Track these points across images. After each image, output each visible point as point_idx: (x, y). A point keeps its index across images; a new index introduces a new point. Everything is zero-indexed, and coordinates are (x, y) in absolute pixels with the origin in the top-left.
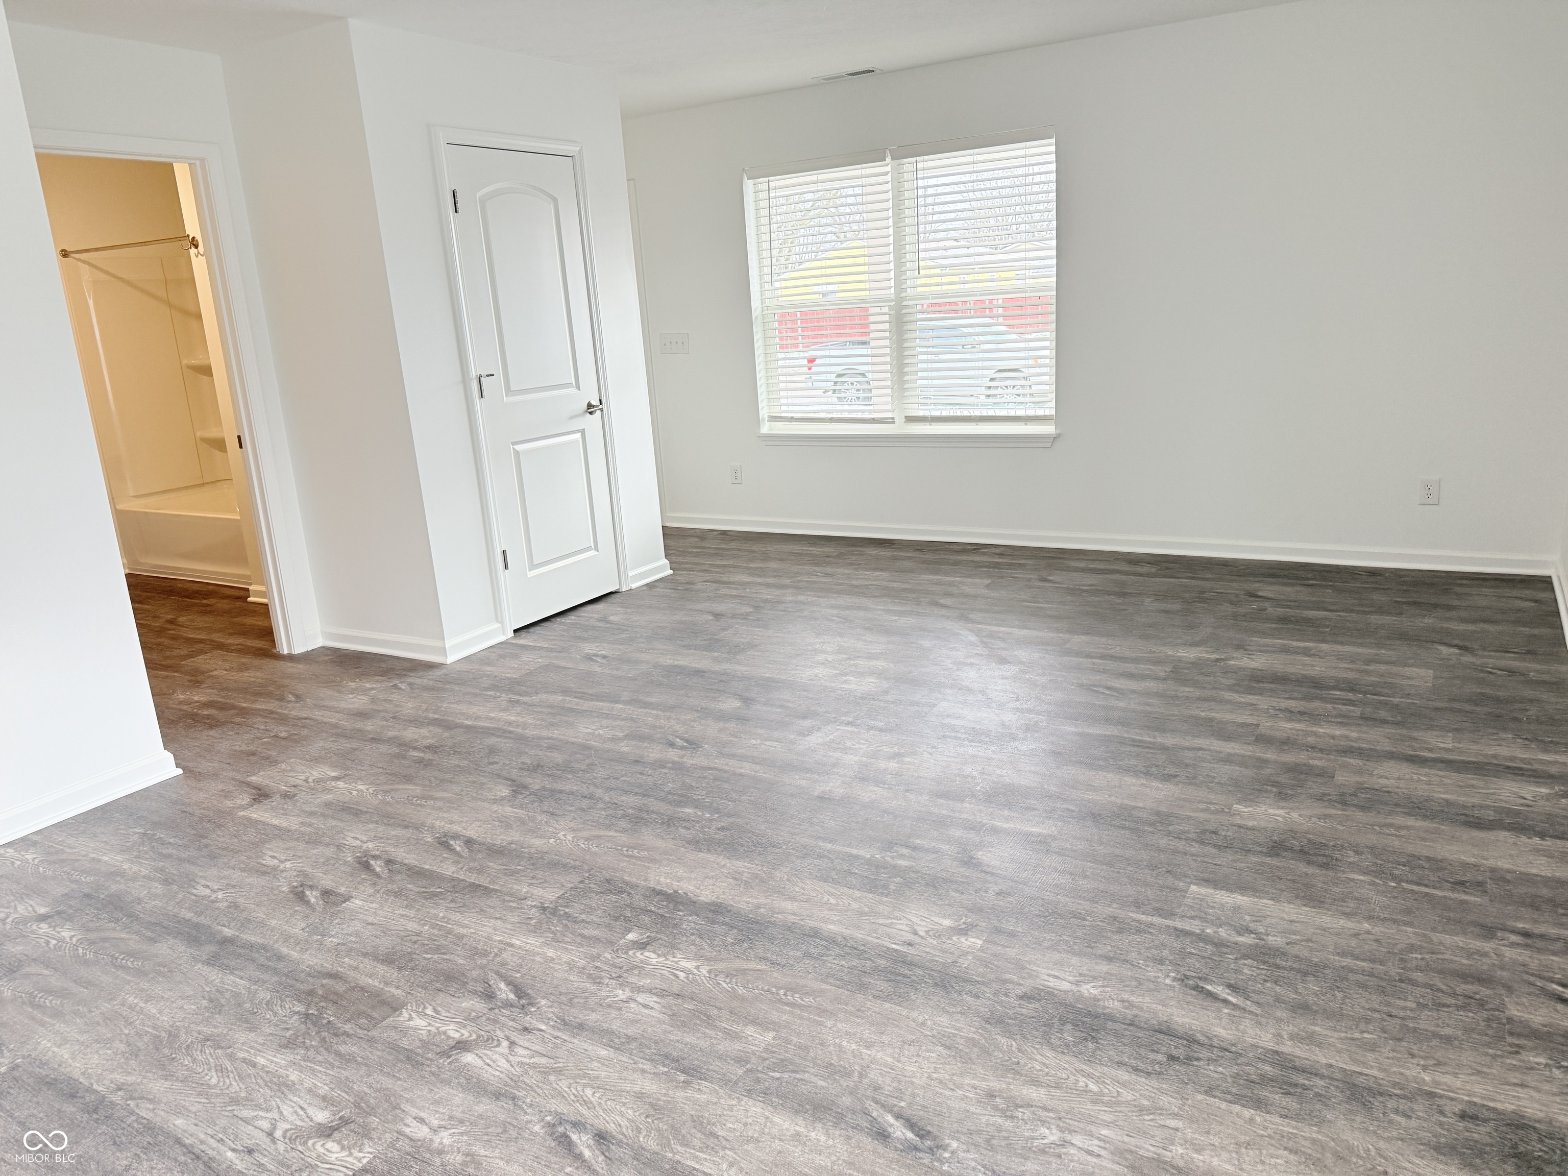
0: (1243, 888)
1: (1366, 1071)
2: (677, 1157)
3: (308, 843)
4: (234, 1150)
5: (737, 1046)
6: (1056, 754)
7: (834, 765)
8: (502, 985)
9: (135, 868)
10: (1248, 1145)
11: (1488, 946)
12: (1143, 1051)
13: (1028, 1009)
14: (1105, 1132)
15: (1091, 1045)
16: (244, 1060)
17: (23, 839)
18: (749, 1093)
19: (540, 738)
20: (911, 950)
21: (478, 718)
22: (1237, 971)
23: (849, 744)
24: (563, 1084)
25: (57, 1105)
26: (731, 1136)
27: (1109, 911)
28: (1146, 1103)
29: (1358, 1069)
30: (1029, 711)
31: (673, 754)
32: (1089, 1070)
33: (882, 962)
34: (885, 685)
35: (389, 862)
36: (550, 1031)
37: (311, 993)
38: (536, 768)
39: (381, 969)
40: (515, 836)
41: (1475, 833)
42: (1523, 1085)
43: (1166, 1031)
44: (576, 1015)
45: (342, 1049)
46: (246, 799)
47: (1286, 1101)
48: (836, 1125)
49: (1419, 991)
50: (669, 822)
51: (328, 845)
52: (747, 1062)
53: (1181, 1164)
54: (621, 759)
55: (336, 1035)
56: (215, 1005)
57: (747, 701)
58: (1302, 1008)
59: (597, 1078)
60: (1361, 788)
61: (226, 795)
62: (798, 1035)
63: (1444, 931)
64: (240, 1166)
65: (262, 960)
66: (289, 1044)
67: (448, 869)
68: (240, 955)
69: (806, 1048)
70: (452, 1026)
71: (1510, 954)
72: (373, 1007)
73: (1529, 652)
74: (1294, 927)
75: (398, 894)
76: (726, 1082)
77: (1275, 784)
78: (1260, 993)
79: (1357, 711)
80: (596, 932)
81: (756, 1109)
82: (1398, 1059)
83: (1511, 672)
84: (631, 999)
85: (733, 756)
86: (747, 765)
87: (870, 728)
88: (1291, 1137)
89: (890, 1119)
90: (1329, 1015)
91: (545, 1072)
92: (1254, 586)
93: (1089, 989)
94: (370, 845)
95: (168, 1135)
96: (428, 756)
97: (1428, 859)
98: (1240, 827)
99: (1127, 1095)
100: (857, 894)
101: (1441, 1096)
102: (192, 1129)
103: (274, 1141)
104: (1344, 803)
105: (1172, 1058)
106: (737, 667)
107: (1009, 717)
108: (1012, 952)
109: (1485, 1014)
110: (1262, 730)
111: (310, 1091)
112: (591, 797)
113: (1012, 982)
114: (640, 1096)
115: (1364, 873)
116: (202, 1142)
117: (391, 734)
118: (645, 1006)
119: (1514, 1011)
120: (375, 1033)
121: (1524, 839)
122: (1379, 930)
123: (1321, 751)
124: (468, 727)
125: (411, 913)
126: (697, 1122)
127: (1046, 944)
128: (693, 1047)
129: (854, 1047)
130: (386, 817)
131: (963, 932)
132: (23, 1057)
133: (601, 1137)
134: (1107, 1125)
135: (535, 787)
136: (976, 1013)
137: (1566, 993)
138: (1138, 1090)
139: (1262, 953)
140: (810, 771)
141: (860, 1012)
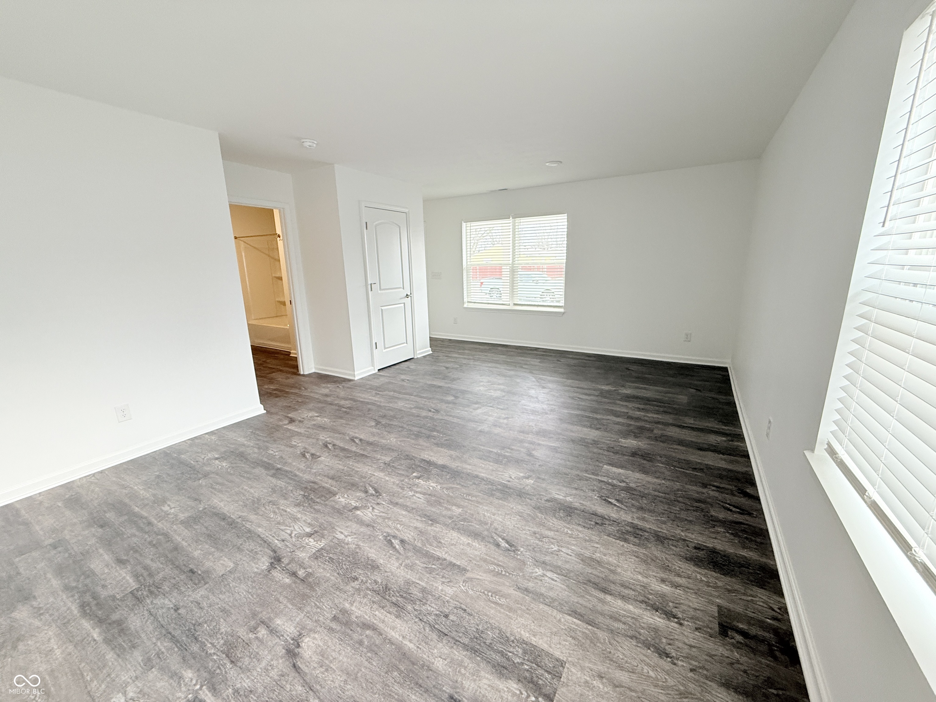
0: (622, 467)
1: (662, 531)
2: (428, 549)
3: (307, 437)
4: (278, 540)
5: (449, 513)
6: (561, 420)
7: (485, 420)
8: (371, 488)
9: (249, 443)
10: (621, 554)
11: (705, 490)
12: (587, 521)
13: (548, 504)
14: (573, 547)
15: (569, 518)
16: (282, 510)
17: (211, 432)
18: (453, 529)
19: (386, 406)
20: (509, 483)
21: (365, 398)
22: (619, 495)
23: (490, 413)
24: (390, 523)
25: (219, 522)
26: (446, 543)
27: (577, 473)
28: (587, 538)
29: (659, 530)
30: (552, 405)
31: (430, 414)
32: (568, 526)
33: (499, 487)
34: (504, 394)
35: (334, 445)
36: (386, 505)
37: (306, 488)
38: (384, 416)
39: (330, 481)
40: (376, 438)
41: (701, 453)
42: (715, 538)
43: (595, 514)
44: (395, 500)
45: (315, 507)
46: (286, 422)
47: (635, 540)
48: (482, 541)
49: (680, 505)
50: (429, 437)
51: (313, 438)
52: (453, 518)
53: (599, 560)
54: (413, 415)
55: (314, 502)
56: (274, 491)
57: (456, 397)
58: (641, 509)
59: (402, 521)
60: (662, 435)
61: (280, 420)
62: (470, 510)
63: (690, 485)
64: (279, 545)
65: (290, 476)
66: (298, 505)
67: (354, 449)
68: (283, 474)
69: (473, 515)
70: (353, 501)
71: (712, 493)
72: (327, 494)
73: (720, 392)
74: (639, 481)
75: (336, 456)
76: (445, 525)
77: (634, 433)
78: (627, 503)
79: (662, 409)
80: (403, 473)
81: (455, 534)
82: (673, 527)
83: (713, 398)
84: (414, 495)
85: (451, 416)
86: (455, 419)
87: (498, 408)
88: (636, 552)
89: (500, 539)
90: (650, 511)
91: (384, 518)
92: (628, 366)
93: (569, 499)
94: (328, 439)
95: (255, 534)
96: (348, 410)
97: (685, 460)
98: (621, 446)
99: (581, 535)
100: (492, 464)
101: (688, 541)
102: (264, 532)
103: (291, 537)
104: (657, 440)
105: (597, 523)
106: (453, 386)
107: (545, 406)
108: (544, 485)
109: (703, 514)
110: (630, 414)
111: (304, 521)
112: (402, 427)
113: (543, 495)
114: (416, 528)
115: (662, 464)
116: (267, 537)
117: (336, 402)
118: (419, 498)
119: (713, 513)
120: (326, 502)
122: (668, 483)
123: (649, 422)
124: (362, 401)
125: (341, 463)
126: (435, 538)
127: (555, 483)
128: (434, 512)
129: (489, 515)
130: (334, 430)
131: (527, 478)
132: (208, 505)
133: (402, 541)
134: (574, 545)
135: (383, 423)
136: (531, 505)
137: (731, 508)
138: (585, 533)
139: (628, 489)
140: (477, 422)
141: (491, 503)
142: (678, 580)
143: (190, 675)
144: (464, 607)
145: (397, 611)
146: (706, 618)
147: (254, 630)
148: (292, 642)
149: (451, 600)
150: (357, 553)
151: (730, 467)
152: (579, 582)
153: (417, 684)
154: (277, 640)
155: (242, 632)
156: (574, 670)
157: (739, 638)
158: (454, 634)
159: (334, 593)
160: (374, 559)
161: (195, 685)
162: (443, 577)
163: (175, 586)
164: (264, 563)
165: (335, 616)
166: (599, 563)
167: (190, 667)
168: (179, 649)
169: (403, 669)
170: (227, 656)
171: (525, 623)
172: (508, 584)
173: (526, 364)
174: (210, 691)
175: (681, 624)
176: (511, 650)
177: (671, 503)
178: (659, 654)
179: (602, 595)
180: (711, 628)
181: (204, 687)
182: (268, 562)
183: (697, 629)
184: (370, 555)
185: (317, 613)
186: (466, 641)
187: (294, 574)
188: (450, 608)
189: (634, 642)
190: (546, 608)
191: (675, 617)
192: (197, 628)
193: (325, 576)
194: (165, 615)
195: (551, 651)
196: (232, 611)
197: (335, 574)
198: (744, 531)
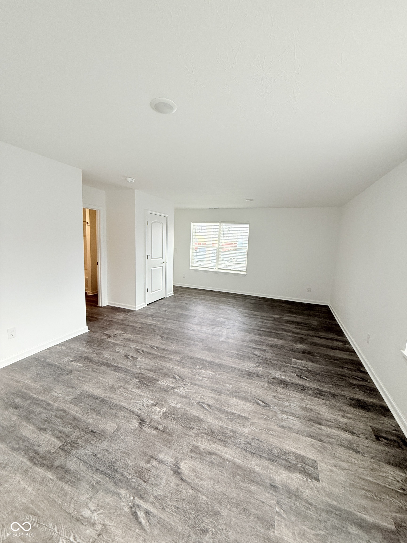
0: (301, 360)
1: (333, 392)
2: (224, 409)
3: (124, 346)
4: (137, 409)
5: (226, 388)
8: (176, 376)
10: (319, 405)
11: (342, 370)
12: (296, 388)
13: (274, 381)
14: (296, 403)
15: (287, 387)
16: (131, 391)
18: (232, 396)
19: (162, 327)
20: (250, 370)
21: (147, 322)
22: (306, 374)
23: (223, 331)
24: (197, 395)
25: (94, 401)
26: (232, 404)
27: (281, 363)
28: (300, 398)
29: (331, 391)
32: (289, 392)
33: (246, 372)
35: (142, 351)
36: (190, 385)
37: (138, 377)
38: (164, 333)
39: (151, 373)
40: (166, 346)
42: (357, 394)
43: (299, 385)
44: (193, 382)
45: (150, 388)
46: (106, 337)
47: (322, 397)
48: (250, 402)
49: (335, 378)
50: (195, 345)
51: (128, 347)
52: (229, 391)
55: (147, 386)
56: (120, 380)
58: (319, 381)
59: (203, 394)
60: (312, 342)
61: (101, 336)
62: (236, 386)
63: (335, 367)
64: (140, 412)
65: (125, 371)
66: (139, 388)
67: (155, 353)
68: (120, 369)
69: (239, 388)
70: (170, 384)
71: (347, 371)
72: (153, 380)
73: (330, 319)
74: (312, 366)
75: (147, 358)
76: (227, 395)
77: (299, 341)
78: (311, 378)
79: (306, 328)
80: (190, 366)
81: (235, 399)
82: (337, 390)
83: (328, 322)
84: (202, 379)
87: (225, 328)
88: (326, 403)
89: (259, 401)
90: (323, 382)
91: (193, 393)
92: (281, 304)
93: (283, 377)
94: (137, 347)
95: (122, 406)
96: (141, 329)
97: (328, 355)
98: (296, 348)
99: (297, 396)
100: (236, 359)
101: (346, 396)
102: (126, 405)
103: (144, 407)
104: (311, 345)
105: (302, 390)
108: (267, 371)
109: (347, 382)
110: (293, 331)
111: (147, 397)
112: (177, 339)
113: (270, 376)
114: (212, 397)
115: (319, 357)
116: (129, 408)
117: (131, 324)
118: (206, 380)
119: (351, 381)
120: (155, 385)
121: (341, 352)
122: (325, 367)
123: (304, 335)
124: (146, 324)
125: (152, 361)
126: (225, 402)
127: (273, 369)
128: (218, 388)
129: (247, 388)
130: (138, 342)
131: (258, 367)
132: (82, 390)
133: (208, 405)
134: (296, 401)
135: (166, 337)
136: (266, 382)
137: (358, 378)
138: (298, 395)
139: (308, 371)
140: (217, 336)
141: (245, 381)
142: (348, 415)
143: (124, 492)
144: (257, 438)
145: (223, 444)
146: (369, 433)
147: (148, 462)
148: (174, 466)
149: (248, 435)
150: (187, 413)
151: (349, 358)
152: (306, 420)
153: (251, 480)
154: (165, 467)
155: (142, 464)
156: (322, 464)
157: (384, 440)
158: (258, 453)
159: (185, 437)
160: (198, 416)
161: (130, 497)
162: (239, 423)
163: (86, 441)
164: (135, 424)
165: (191, 450)
166: (311, 410)
167: (122, 487)
168: (110, 478)
169: (241, 474)
170: (141, 478)
171: (290, 443)
172: (273, 424)
173: (229, 303)
174: (140, 499)
175: (359, 437)
176: (289, 458)
177: (331, 377)
178: (355, 452)
179: (319, 426)
180: (372, 438)
181: (136, 498)
182: (138, 423)
183: (366, 438)
184: (194, 414)
185: (181, 449)
186: (266, 455)
187: (156, 428)
188: (250, 439)
189: (343, 448)
190: (297, 435)
191: (355, 433)
192: (114, 465)
193: (175, 428)
194: (90, 459)
195: (308, 456)
196: (130, 453)
197: (180, 426)
198: (367, 389)
